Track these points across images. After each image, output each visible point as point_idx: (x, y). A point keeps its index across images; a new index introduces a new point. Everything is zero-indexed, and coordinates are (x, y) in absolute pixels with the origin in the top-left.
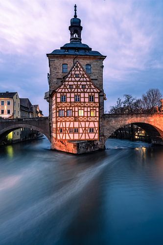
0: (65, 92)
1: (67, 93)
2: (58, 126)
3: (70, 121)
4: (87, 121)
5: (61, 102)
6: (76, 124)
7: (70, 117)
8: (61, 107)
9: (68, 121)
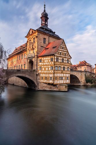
0: (58, 56)
1: (59, 57)
2: (55, 76)
3: (60, 73)
4: (66, 73)
5: (56, 62)
6: (62, 75)
7: (60, 70)
8: (56, 64)
9: (59, 73)
